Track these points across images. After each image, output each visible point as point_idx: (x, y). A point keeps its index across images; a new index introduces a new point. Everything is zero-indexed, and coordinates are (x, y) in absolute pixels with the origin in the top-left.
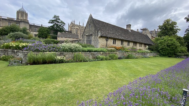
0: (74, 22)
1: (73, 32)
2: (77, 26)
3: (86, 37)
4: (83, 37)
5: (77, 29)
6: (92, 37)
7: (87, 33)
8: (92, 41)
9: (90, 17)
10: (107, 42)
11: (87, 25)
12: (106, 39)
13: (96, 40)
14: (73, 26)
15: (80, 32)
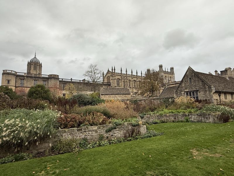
0: (115, 69)
1: (114, 85)
2: (118, 75)
3: (186, 93)
4: (178, 94)
5: (119, 80)
6: (198, 93)
7: (186, 89)
8: (199, 97)
9: (189, 69)
10: (220, 97)
11: (185, 79)
12: (218, 94)
13: (208, 96)
14: (114, 76)
15: (122, 83)
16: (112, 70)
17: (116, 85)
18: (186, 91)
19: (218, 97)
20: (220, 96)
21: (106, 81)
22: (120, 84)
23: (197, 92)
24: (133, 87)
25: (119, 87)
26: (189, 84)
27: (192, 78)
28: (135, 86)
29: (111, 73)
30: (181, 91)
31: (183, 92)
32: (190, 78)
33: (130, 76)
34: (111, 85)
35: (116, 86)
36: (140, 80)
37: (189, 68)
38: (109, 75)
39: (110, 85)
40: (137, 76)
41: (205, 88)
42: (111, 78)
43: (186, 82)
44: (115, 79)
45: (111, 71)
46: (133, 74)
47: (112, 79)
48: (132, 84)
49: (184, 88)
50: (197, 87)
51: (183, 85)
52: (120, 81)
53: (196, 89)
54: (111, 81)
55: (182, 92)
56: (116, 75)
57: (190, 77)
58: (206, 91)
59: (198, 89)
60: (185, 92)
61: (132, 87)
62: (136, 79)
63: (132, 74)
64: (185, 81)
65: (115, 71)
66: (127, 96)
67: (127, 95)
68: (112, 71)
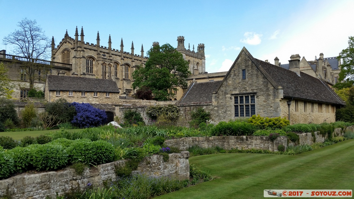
0: (82, 35)
1: (78, 69)
2: (90, 49)
3: (233, 98)
4: (220, 97)
5: (91, 59)
6: (256, 99)
7: (235, 89)
8: (256, 106)
9: (243, 53)
10: (289, 107)
11: (234, 71)
12: (288, 102)
13: (272, 105)
14: (79, 49)
15: (100, 67)
16: (77, 35)
17: (85, 71)
18: (234, 92)
19: (287, 106)
20: (289, 105)
21: (59, 59)
22: (95, 69)
23: (254, 96)
24: (124, 77)
25: (92, 75)
26: (240, 80)
27: (246, 70)
28: (127, 75)
29: (72, 42)
30: (226, 93)
31: (229, 96)
32: (243, 70)
33: (116, 53)
34: (73, 71)
35: (84, 74)
36: (138, 63)
37: (243, 51)
38: (68, 46)
39: (69, 70)
40: (132, 54)
41: (268, 89)
42: (73, 53)
43: (235, 77)
44: (84, 57)
45: (74, 37)
46: (124, 51)
47: (75, 57)
48: (122, 71)
49: (231, 88)
50: (254, 88)
51: (230, 82)
52: (94, 63)
53: (252, 90)
54: (73, 61)
55: (227, 96)
56: (85, 48)
57: (244, 67)
58: (269, 95)
59: (255, 91)
60: (232, 95)
61: (121, 78)
62: (129, 61)
63: (122, 49)
64: (235, 75)
65: (82, 38)
66: (110, 96)
67: (111, 94)
68: (77, 38)
